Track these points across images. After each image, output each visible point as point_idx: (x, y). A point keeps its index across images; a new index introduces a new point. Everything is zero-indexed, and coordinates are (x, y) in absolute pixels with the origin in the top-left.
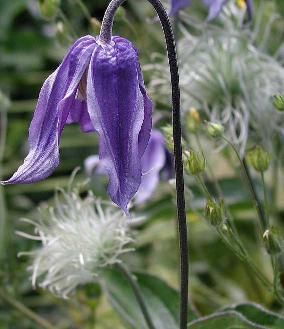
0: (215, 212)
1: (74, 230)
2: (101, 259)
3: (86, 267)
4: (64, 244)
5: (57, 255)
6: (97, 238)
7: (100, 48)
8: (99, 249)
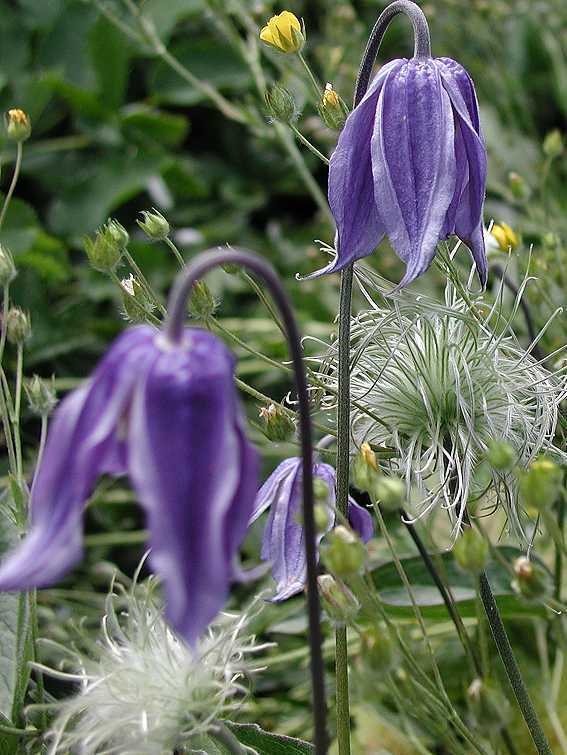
0: (377, 647)
1: (138, 665)
2: (185, 721)
3: (153, 736)
4: (114, 690)
5: (103, 712)
6: (180, 681)
7: (160, 353)
8: (182, 702)
